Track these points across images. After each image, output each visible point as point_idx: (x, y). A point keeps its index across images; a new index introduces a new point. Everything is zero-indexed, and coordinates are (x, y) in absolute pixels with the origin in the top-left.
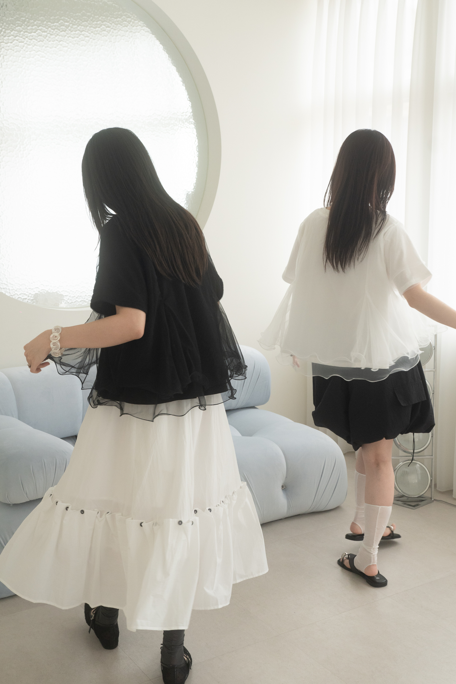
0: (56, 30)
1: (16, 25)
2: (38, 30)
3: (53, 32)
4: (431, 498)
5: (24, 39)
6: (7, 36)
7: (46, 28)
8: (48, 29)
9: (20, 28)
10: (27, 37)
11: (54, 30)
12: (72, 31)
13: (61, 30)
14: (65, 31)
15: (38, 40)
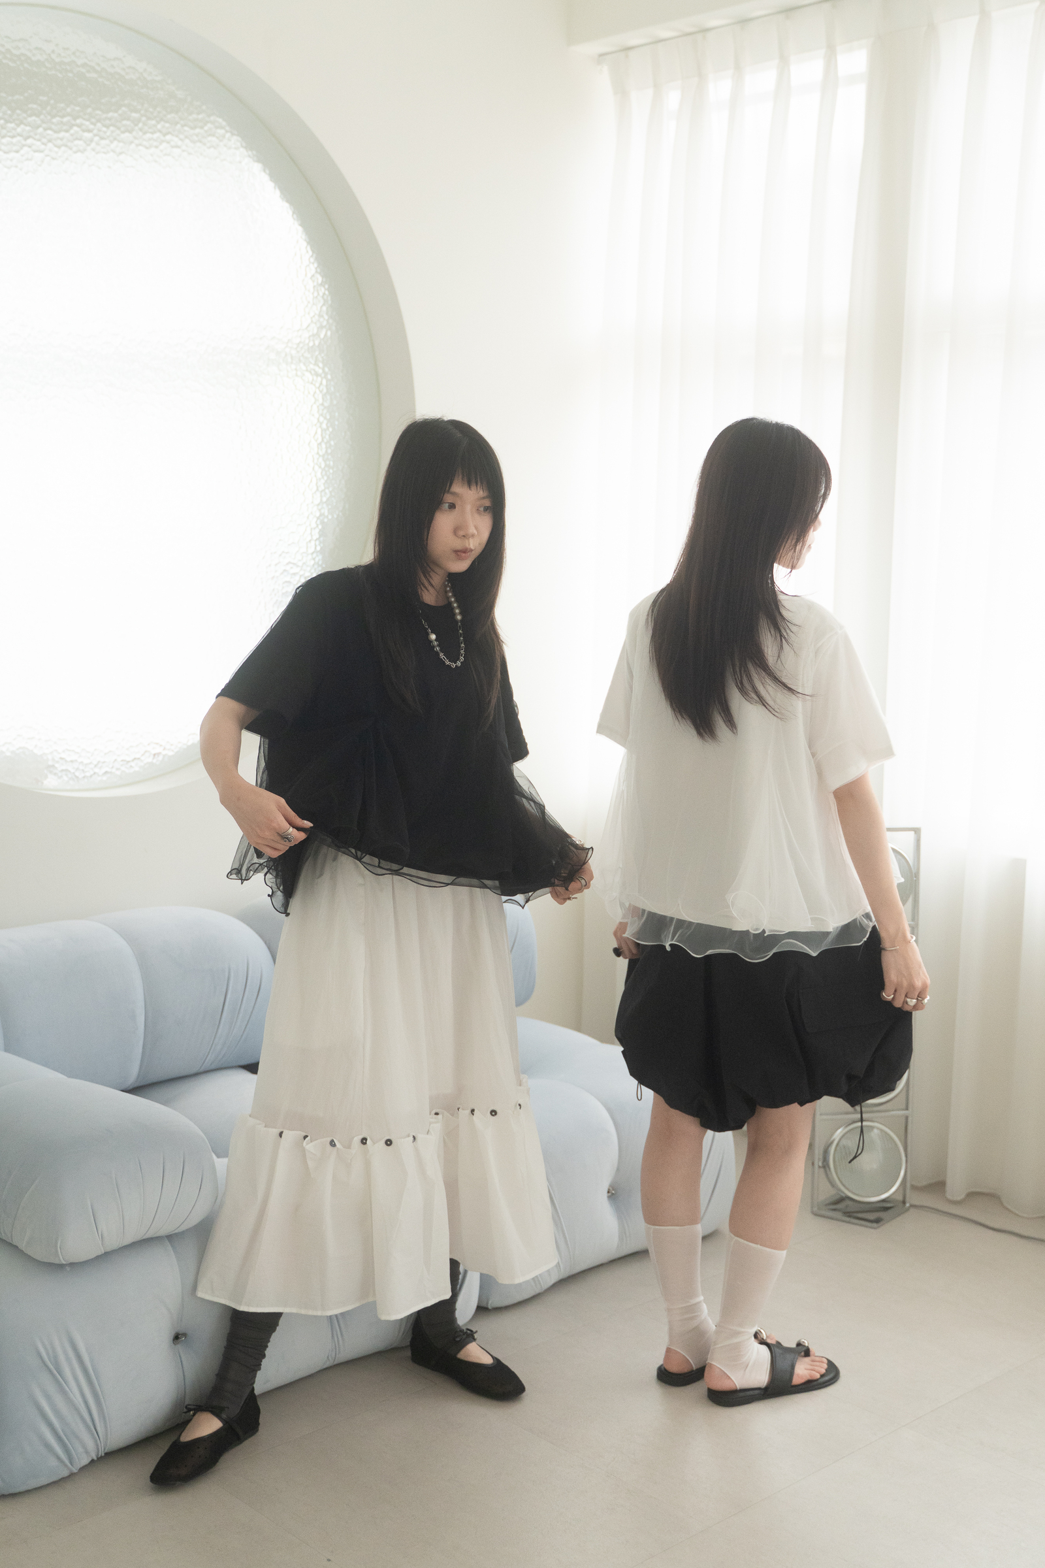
0: (112, 128)
1: (29, 112)
2: (74, 125)
3: (105, 132)
4: (904, 1202)
5: (43, 144)
6: (9, 136)
7: (92, 123)
8: (94, 124)
9: (37, 119)
10: (50, 141)
11: (107, 127)
12: (145, 133)
13: (122, 129)
14: (130, 132)
15: (75, 149)
